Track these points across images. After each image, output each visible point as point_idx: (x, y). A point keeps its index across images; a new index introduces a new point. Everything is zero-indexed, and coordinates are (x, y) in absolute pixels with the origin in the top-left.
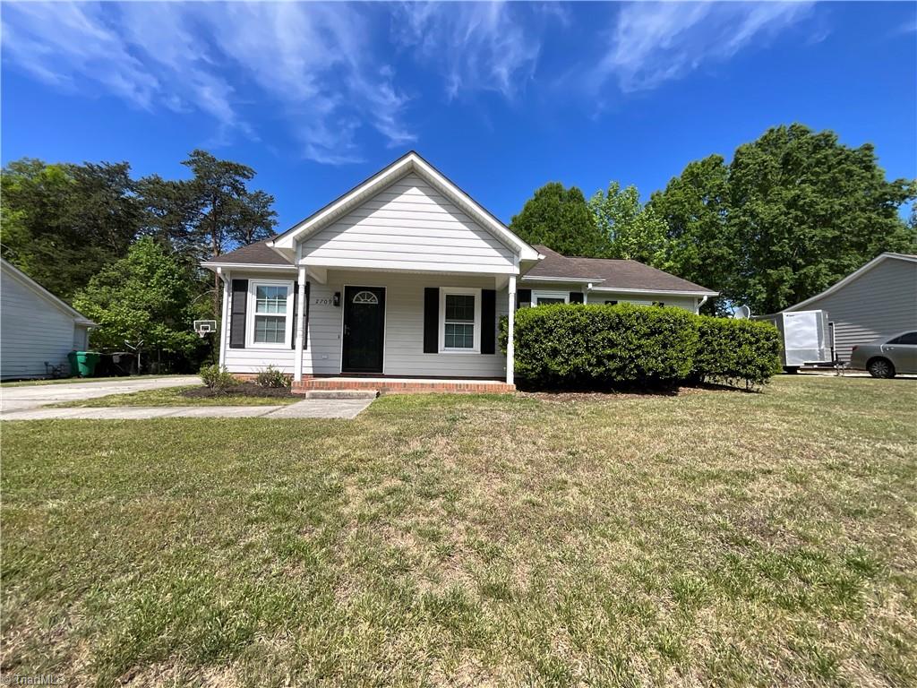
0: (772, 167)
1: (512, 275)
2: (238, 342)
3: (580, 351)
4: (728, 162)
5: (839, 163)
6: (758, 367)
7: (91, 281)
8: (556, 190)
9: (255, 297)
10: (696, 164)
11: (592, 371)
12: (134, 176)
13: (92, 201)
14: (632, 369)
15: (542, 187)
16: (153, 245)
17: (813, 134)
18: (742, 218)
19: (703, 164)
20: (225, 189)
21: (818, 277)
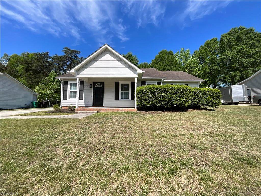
0: (233, 40)
1: (136, 77)
2: (65, 98)
3: (153, 99)
4: (219, 40)
5: (255, 38)
6: (214, 103)
7: (40, 83)
8: (165, 52)
9: (69, 86)
10: (208, 41)
11: (157, 105)
12: (50, 55)
13: (39, 62)
14: (170, 104)
15: (161, 51)
16: (54, 73)
17: (247, 29)
18: (223, 57)
19: (211, 41)
20: (73, 57)
21: (248, 74)
